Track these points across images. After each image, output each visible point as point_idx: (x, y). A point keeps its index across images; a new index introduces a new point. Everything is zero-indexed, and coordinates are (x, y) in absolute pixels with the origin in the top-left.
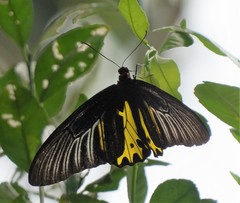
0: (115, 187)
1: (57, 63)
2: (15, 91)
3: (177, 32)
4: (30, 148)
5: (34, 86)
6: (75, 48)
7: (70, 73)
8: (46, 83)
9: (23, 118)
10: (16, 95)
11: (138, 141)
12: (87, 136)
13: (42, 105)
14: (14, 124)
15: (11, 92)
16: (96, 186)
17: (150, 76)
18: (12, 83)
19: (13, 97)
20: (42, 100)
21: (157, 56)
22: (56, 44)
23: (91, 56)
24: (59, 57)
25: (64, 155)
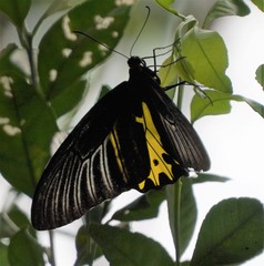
0: (153, 214)
1: (69, 47)
2: (11, 85)
4: (35, 163)
5: (38, 79)
6: (94, 24)
7: (87, 60)
8: (53, 74)
9: (23, 122)
10: (12, 92)
11: (163, 155)
12: (98, 155)
13: (50, 104)
14: (12, 131)
15: (7, 87)
16: (127, 212)
17: (181, 58)
18: (8, 75)
19: (9, 94)
20: (48, 99)
21: (196, 28)
22: (67, 20)
23: (116, 34)
24: (72, 37)
25: (72, 184)
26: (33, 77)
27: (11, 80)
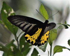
2: (13, 48)
3: (63, 25)
8: (23, 46)
10: (13, 50)
11: (36, 39)
13: (22, 53)
15: (12, 49)
18: (12, 46)
19: (12, 50)
20: (22, 52)
26: (18, 47)
27: (13, 47)
